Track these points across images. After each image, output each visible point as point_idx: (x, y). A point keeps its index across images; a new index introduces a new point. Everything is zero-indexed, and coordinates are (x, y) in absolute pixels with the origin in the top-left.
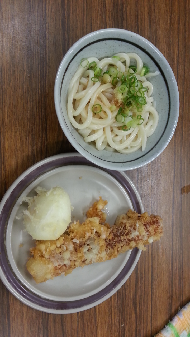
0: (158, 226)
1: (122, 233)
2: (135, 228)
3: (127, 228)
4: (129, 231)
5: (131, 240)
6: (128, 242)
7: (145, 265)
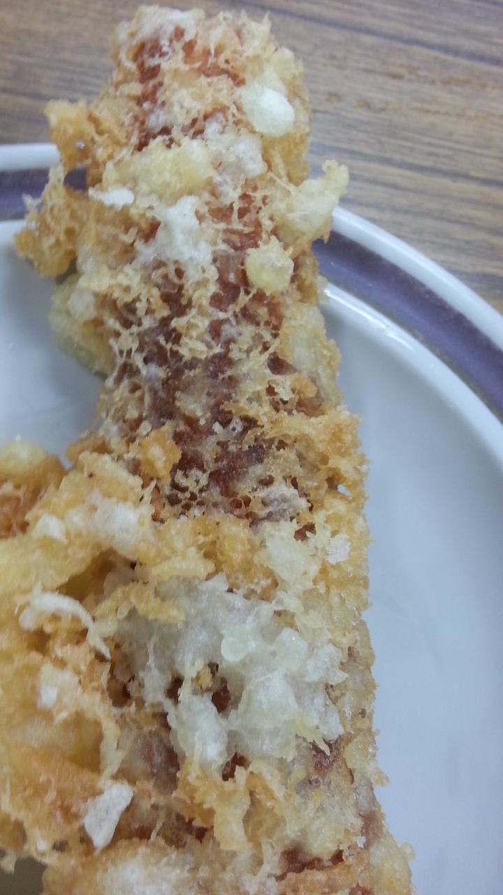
0: (178, 46)
1: (162, 340)
2: (144, 225)
3: (127, 289)
4: (156, 276)
5: (232, 278)
6: (243, 299)
7: (471, 224)
